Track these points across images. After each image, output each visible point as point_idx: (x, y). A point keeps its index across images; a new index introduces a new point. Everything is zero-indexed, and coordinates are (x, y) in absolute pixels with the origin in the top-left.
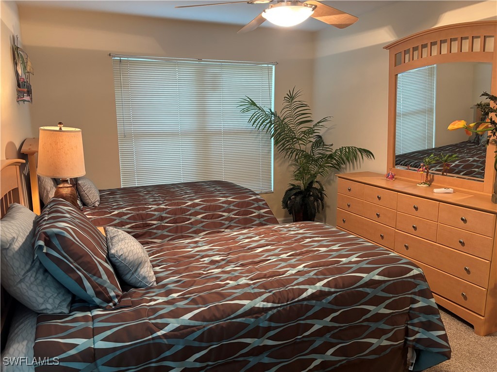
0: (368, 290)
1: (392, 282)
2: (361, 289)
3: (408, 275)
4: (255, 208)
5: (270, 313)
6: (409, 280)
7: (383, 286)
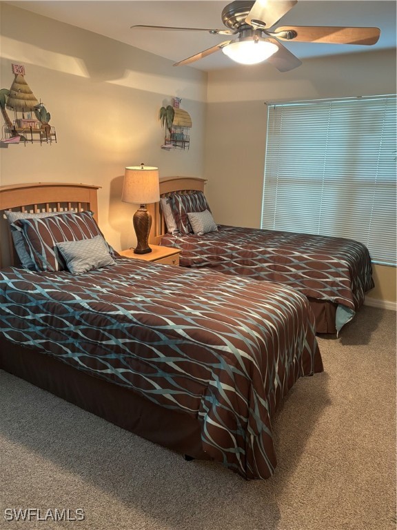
0: (162, 336)
1: (191, 343)
2: (157, 332)
3: (214, 347)
4: (331, 273)
5: (84, 312)
6: (212, 351)
7: (179, 341)
